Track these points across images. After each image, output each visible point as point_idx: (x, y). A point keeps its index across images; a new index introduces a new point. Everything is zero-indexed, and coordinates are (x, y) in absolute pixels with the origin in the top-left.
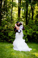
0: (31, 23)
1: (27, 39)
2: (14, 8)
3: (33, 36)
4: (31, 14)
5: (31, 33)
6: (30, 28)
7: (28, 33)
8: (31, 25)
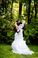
0: (34, 22)
1: (29, 40)
2: (14, 4)
3: (35, 37)
4: (34, 11)
5: (34, 33)
6: (32, 28)
7: (30, 34)
8: (34, 24)
